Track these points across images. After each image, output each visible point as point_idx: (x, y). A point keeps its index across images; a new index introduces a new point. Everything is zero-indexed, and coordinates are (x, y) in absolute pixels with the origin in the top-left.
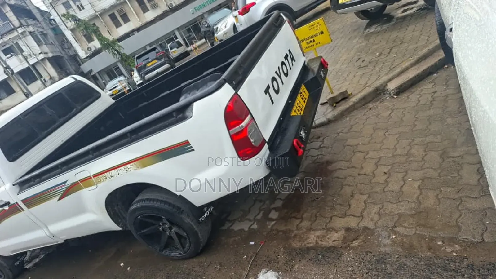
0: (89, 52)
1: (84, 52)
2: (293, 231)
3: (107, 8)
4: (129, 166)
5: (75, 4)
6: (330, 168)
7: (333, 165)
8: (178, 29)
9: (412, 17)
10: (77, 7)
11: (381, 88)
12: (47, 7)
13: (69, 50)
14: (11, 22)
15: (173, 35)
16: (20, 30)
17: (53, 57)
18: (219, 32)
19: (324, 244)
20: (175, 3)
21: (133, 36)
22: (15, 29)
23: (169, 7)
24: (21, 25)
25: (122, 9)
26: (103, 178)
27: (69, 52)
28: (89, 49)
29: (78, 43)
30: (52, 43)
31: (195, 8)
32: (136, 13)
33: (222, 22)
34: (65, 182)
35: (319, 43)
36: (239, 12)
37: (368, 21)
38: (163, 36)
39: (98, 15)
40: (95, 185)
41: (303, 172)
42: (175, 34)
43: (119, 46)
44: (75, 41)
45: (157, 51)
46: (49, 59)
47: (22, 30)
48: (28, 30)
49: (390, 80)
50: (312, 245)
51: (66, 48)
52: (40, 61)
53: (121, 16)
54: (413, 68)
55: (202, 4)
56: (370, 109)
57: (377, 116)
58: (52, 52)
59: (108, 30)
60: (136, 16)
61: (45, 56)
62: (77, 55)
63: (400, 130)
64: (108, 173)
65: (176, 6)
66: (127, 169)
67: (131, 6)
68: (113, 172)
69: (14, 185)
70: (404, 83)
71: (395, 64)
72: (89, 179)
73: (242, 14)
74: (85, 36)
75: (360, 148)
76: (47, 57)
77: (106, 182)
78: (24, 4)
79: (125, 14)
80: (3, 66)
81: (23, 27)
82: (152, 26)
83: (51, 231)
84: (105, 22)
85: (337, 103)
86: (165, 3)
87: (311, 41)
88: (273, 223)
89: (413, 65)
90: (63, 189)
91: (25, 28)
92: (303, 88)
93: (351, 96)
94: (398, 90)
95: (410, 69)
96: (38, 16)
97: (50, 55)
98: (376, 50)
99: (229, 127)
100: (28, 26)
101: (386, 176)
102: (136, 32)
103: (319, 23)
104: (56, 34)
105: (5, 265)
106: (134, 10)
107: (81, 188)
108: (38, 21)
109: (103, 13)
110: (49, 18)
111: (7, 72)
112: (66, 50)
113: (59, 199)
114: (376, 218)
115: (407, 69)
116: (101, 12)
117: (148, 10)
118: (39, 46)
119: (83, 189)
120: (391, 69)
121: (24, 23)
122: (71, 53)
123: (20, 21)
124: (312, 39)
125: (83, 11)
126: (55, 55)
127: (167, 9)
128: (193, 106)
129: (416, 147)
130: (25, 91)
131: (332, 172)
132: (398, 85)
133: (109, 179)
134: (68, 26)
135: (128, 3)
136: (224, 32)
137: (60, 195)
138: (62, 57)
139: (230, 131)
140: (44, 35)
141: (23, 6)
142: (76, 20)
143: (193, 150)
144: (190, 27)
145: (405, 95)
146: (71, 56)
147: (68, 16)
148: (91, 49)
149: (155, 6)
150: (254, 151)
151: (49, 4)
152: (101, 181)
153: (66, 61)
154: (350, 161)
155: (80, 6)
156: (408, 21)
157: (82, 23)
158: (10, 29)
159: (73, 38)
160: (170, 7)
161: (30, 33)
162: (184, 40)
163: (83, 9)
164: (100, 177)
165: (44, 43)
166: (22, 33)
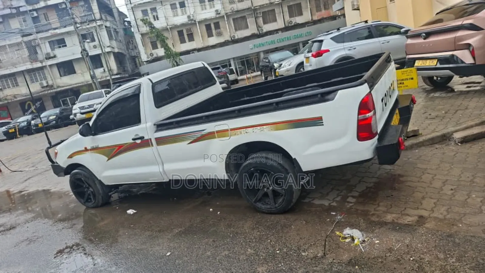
0: (151, 57)
1: (146, 56)
2: (371, 211)
3: (179, 24)
4: (265, 127)
5: (152, 13)
6: (401, 179)
7: (405, 178)
8: (234, 58)
9: (475, 92)
10: (153, 17)
11: (448, 136)
12: (128, 10)
13: (132, 51)
14: (94, 14)
15: (228, 62)
16: (99, 23)
17: (118, 53)
18: (282, 68)
19: (400, 221)
20: (237, 36)
21: (193, 54)
22: (95, 20)
23: (231, 39)
24: (101, 19)
25: (191, 29)
26: (239, 133)
27: (131, 52)
28: (152, 54)
29: (144, 47)
30: (120, 40)
31: (254, 45)
32: (201, 35)
33: (287, 61)
34: (204, 130)
35: (407, 86)
36: (312, 54)
37: (432, 88)
38: (219, 61)
39: (169, 29)
40: (228, 136)
41: (377, 178)
42: (230, 62)
43: (180, 59)
44: (142, 45)
45: (220, 70)
46: (114, 54)
47: (101, 23)
48: (106, 25)
49: (456, 131)
50: (389, 221)
51: (130, 49)
52: (106, 53)
53: (188, 35)
54: (477, 127)
55: (262, 43)
56: (437, 148)
57: (444, 153)
58: (118, 48)
59: (173, 44)
60: (201, 37)
61: (113, 50)
62: (138, 56)
63: (464, 166)
64: (244, 130)
65: (238, 39)
66: (263, 129)
67: (200, 28)
68: (250, 129)
69: (154, 125)
70: (469, 136)
71: (461, 121)
72: (226, 131)
73: (315, 56)
74: (151, 42)
75: (429, 171)
76: (113, 51)
77: (240, 136)
78: (108, 2)
79: (192, 34)
80: (82, 47)
81: (102, 21)
82: (212, 51)
83: (165, 169)
84: (172, 36)
85: (408, 137)
86: (229, 34)
87: (401, 83)
88: (351, 205)
89: (477, 125)
90: (199, 135)
91: (103, 22)
92: (397, 111)
93: (421, 136)
94: (463, 140)
95: (475, 128)
96: (116, 15)
97: (116, 50)
98: (442, 109)
99: (359, 113)
100: (107, 21)
101: (452, 192)
102: (197, 51)
103: (412, 71)
104: (125, 34)
105: (101, 192)
106: (201, 33)
107: (215, 137)
108: (115, 19)
109: (175, 27)
110: (123, 19)
111: (83, 54)
112: (130, 51)
113: (189, 144)
114: (445, 213)
115: (472, 127)
116: (172, 26)
117: (213, 36)
118: (110, 39)
119: (216, 138)
120: (457, 124)
121: (104, 17)
122: (133, 54)
123: (101, 16)
124: (402, 82)
125: (157, 21)
126: (120, 51)
127: (230, 39)
128: (337, 93)
129: (478, 178)
130: (92, 74)
131: (403, 182)
132: (464, 136)
133: (243, 134)
134: (140, 30)
135: (198, 24)
136: (287, 69)
137: (192, 140)
138: (125, 55)
139: (359, 116)
140: (117, 32)
141: (107, 3)
142: (151, 27)
143: (323, 125)
144: (245, 59)
145: (468, 145)
146: (132, 56)
147: (147, 21)
148: (153, 55)
149: (219, 34)
150: (370, 136)
151: (130, 8)
152: (235, 134)
153: (127, 59)
154: (420, 177)
155: (156, 17)
156: (471, 95)
157: (156, 30)
158: (91, 19)
159: (141, 42)
160: (233, 39)
161: (106, 27)
162: (236, 69)
163: (158, 19)
164: (236, 131)
165: (114, 39)
166: (99, 26)
